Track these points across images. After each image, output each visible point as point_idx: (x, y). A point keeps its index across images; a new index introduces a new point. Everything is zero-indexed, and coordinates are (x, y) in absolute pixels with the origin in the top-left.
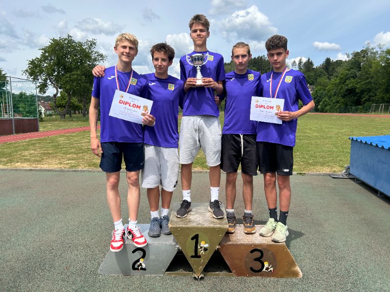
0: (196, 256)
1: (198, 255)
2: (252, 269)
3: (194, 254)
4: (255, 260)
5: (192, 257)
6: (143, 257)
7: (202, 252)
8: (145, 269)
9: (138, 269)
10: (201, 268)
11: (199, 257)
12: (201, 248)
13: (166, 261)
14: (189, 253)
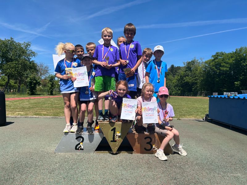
0: (114, 141)
1: (115, 140)
2: (145, 149)
3: (112, 140)
4: (147, 143)
5: (111, 141)
6: (82, 141)
7: (117, 138)
8: (83, 149)
9: (78, 149)
10: (116, 148)
11: (116, 141)
12: (117, 136)
13: (95, 144)
14: (109, 139)
